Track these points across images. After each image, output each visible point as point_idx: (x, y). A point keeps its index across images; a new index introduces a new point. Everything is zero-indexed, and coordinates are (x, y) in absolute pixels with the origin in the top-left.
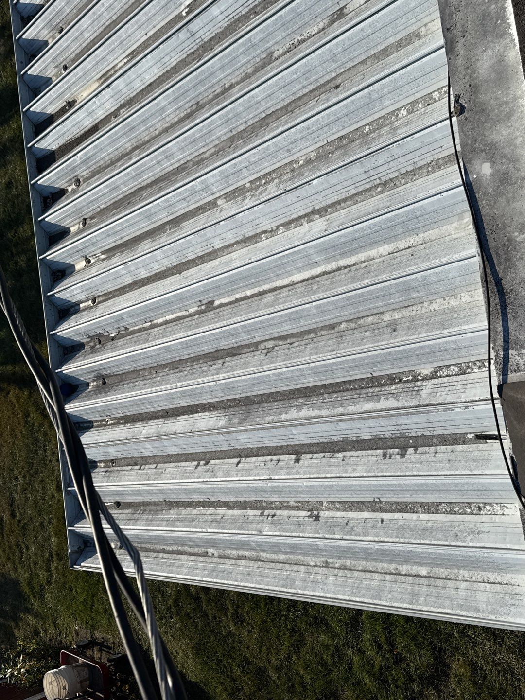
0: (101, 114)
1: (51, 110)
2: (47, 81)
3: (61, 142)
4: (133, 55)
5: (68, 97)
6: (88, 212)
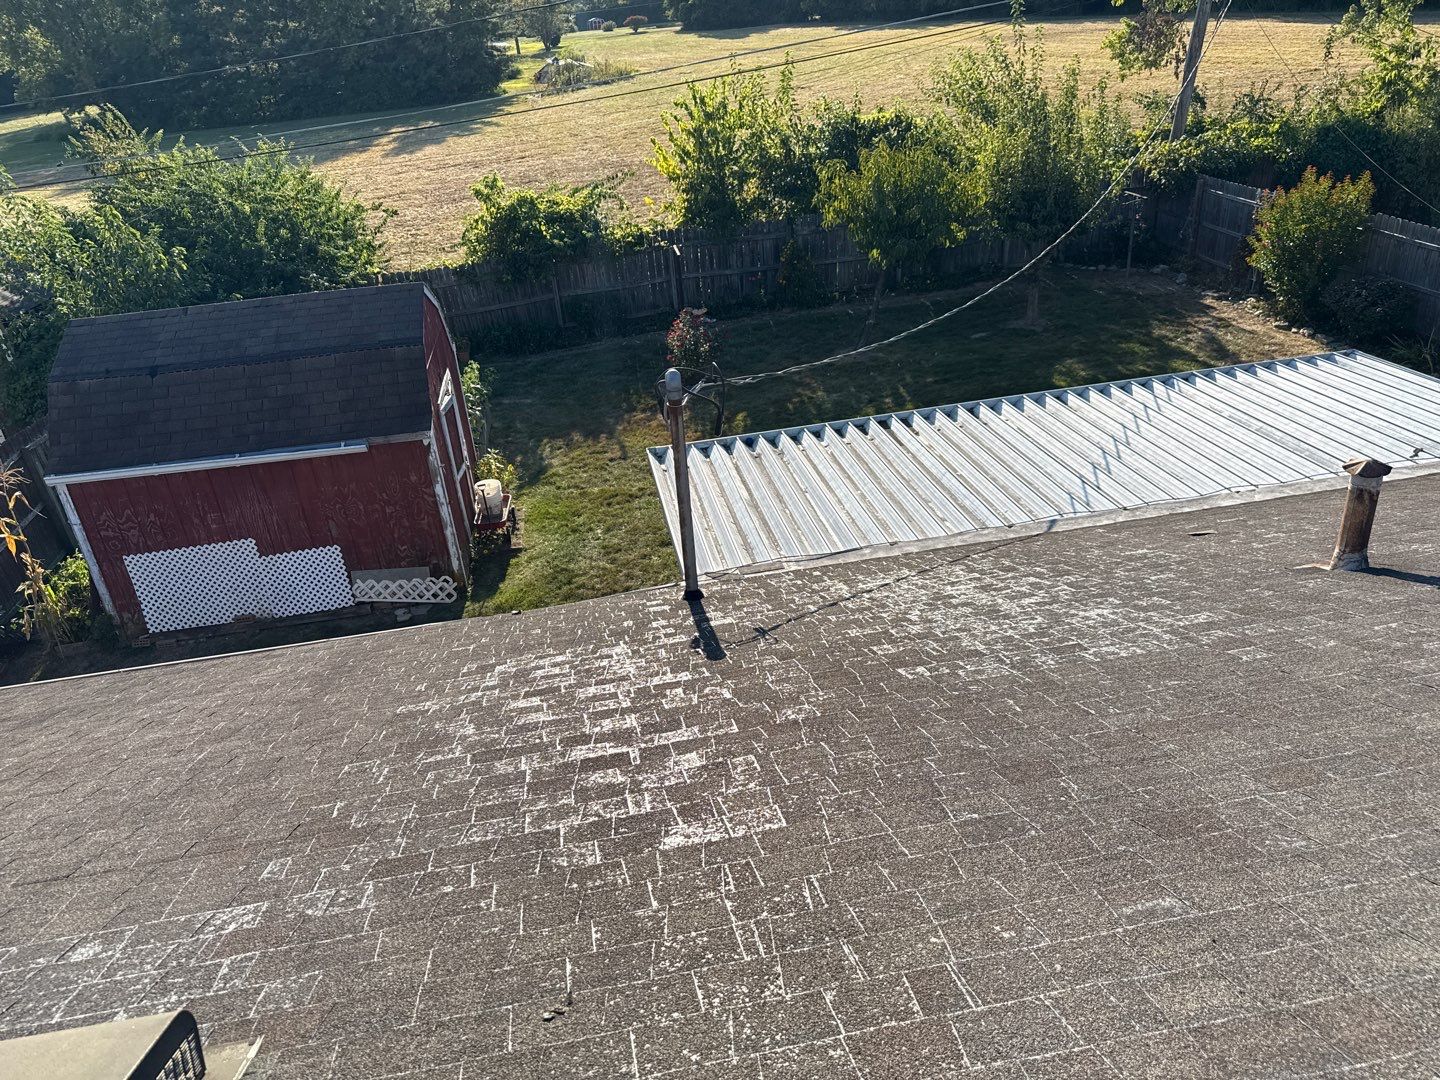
0: (909, 446)
1: (914, 425)
2: (933, 423)
3: (895, 431)
4: (941, 457)
5: (921, 431)
6: (854, 444)
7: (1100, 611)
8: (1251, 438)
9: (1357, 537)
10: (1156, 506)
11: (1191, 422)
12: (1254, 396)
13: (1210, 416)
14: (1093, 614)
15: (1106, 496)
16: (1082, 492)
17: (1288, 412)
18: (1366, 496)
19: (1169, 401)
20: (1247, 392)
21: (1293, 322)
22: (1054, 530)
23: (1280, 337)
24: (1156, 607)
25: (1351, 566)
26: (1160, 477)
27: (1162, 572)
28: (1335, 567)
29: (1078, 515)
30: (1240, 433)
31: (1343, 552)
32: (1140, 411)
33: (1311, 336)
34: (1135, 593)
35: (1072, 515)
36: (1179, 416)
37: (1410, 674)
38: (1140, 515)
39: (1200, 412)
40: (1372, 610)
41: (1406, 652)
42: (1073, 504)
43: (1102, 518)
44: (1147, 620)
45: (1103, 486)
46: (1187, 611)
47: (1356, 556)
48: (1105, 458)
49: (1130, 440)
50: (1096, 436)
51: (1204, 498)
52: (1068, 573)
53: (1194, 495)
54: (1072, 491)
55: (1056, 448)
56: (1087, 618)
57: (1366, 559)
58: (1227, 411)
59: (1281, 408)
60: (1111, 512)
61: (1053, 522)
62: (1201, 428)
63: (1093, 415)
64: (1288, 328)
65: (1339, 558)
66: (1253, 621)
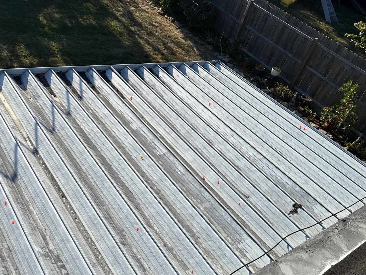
33: (173, 22)
64: (163, 15)
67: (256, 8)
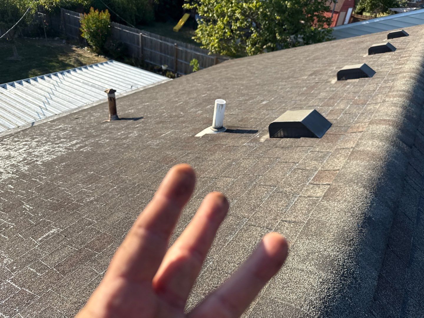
7: (44, 148)
8: (90, 88)
9: (114, 111)
10: (66, 112)
11: (71, 85)
12: (88, 75)
13: (77, 83)
14: (42, 149)
15: (50, 111)
16: (41, 111)
17: (98, 79)
18: (112, 99)
19: (64, 79)
20: (86, 75)
21: (99, 54)
22: (34, 125)
23: (96, 58)
24: (61, 142)
25: (114, 119)
26: (65, 103)
27: (65, 131)
28: (111, 120)
29: (42, 119)
30: (86, 87)
31: (111, 116)
32: (55, 83)
33: (105, 58)
34: (56, 140)
35: (40, 120)
36: (67, 84)
37: (125, 144)
38: (61, 116)
39: (74, 82)
40: (118, 129)
41: (124, 139)
42: (39, 116)
43: (49, 119)
44: (59, 147)
45: (48, 108)
46: (70, 141)
47: (115, 116)
48: (47, 100)
49: (54, 93)
50: (43, 93)
51: (79, 107)
52: (36, 138)
53: (76, 107)
54: (38, 112)
55: (30, 98)
56: (40, 151)
57: (117, 116)
58: (82, 81)
59: (96, 78)
60: (52, 116)
61: (33, 123)
62: (75, 87)
63: (41, 86)
64: (98, 56)
65: (111, 117)
66: (88, 140)
67: (145, 38)
